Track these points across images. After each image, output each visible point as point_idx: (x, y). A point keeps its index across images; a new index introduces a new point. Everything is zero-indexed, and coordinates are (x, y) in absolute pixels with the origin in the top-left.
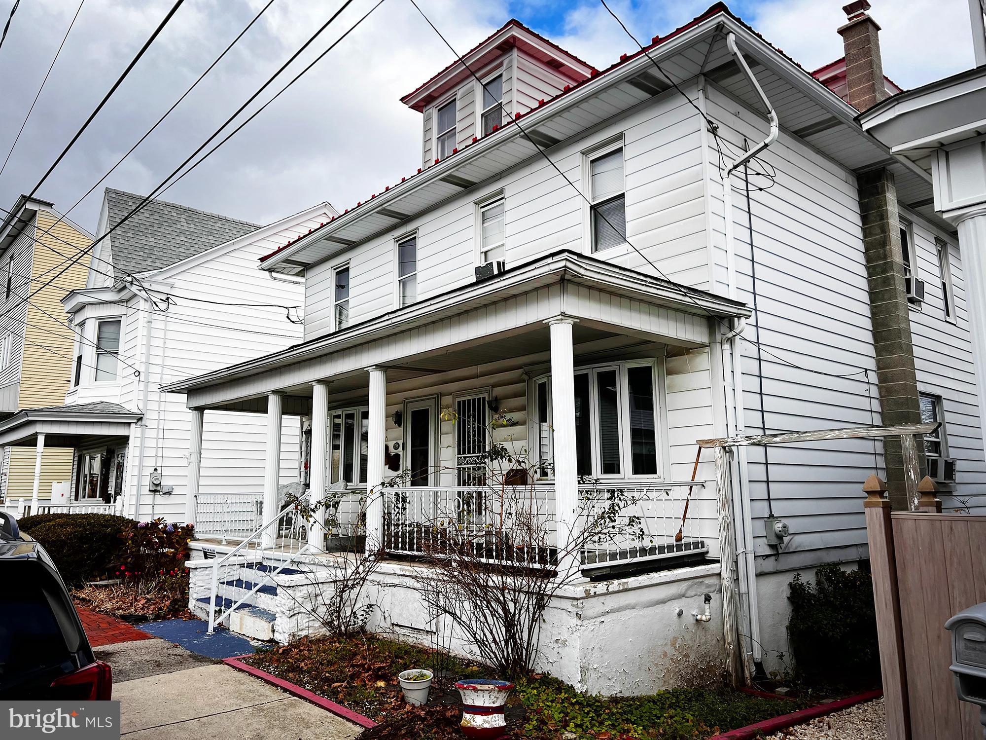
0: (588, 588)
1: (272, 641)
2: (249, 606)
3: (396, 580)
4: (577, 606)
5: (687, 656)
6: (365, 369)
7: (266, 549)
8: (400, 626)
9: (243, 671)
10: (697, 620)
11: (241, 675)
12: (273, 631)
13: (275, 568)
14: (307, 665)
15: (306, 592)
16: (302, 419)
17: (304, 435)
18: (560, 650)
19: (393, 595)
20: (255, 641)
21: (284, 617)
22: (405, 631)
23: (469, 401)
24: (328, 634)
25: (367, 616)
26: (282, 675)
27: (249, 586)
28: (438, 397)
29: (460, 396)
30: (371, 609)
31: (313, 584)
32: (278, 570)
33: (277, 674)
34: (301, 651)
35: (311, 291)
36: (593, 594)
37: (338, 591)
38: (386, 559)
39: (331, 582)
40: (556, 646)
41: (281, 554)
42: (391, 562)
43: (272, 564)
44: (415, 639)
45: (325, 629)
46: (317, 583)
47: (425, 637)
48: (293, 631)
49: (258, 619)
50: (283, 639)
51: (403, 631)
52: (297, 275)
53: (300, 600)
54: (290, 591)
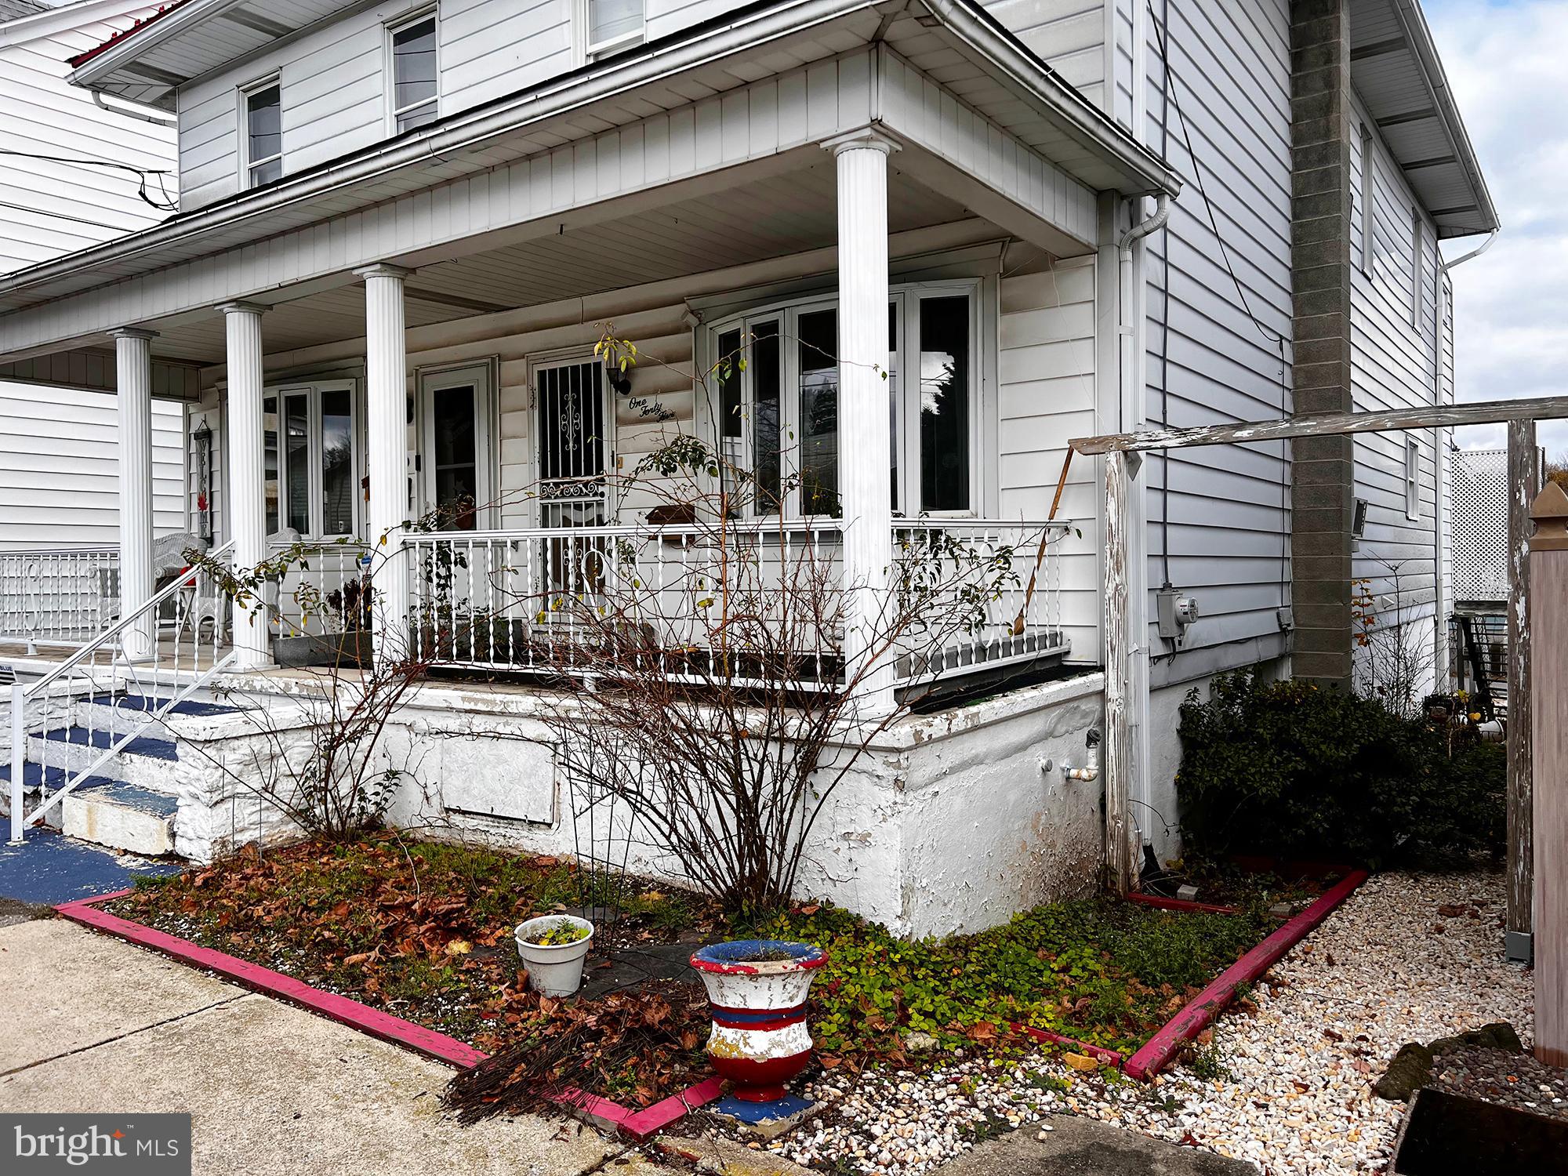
0: (919, 728)
1: (170, 856)
2: (105, 781)
3: (453, 723)
4: (897, 765)
5: (1052, 845)
6: (355, 272)
7: (134, 663)
8: (464, 813)
9: (112, 934)
10: (1068, 778)
11: (109, 943)
12: (173, 835)
13: (162, 702)
14: (269, 913)
15: (248, 751)
16: (186, 410)
17: (193, 442)
18: (854, 854)
19: (446, 751)
20: (128, 857)
21: (197, 804)
22: (475, 822)
23: (564, 370)
24: (300, 834)
25: (387, 795)
26: (214, 940)
27: (102, 740)
28: (493, 362)
29: (545, 360)
30: (394, 781)
31: (265, 733)
32: (170, 706)
33: (199, 939)
34: (246, 878)
35: (191, 140)
36: (926, 739)
37: (321, 746)
38: (423, 680)
39: (303, 728)
40: (844, 845)
41: (173, 672)
42: (436, 684)
43: (156, 694)
44: (501, 839)
45: (292, 825)
46: (272, 732)
47: (525, 833)
48: (222, 834)
49: (131, 811)
50: (199, 850)
51: (471, 822)
52: (156, 104)
53: (234, 769)
54: (210, 751)
